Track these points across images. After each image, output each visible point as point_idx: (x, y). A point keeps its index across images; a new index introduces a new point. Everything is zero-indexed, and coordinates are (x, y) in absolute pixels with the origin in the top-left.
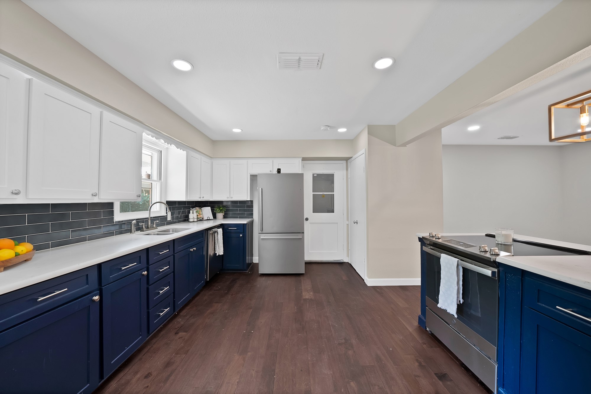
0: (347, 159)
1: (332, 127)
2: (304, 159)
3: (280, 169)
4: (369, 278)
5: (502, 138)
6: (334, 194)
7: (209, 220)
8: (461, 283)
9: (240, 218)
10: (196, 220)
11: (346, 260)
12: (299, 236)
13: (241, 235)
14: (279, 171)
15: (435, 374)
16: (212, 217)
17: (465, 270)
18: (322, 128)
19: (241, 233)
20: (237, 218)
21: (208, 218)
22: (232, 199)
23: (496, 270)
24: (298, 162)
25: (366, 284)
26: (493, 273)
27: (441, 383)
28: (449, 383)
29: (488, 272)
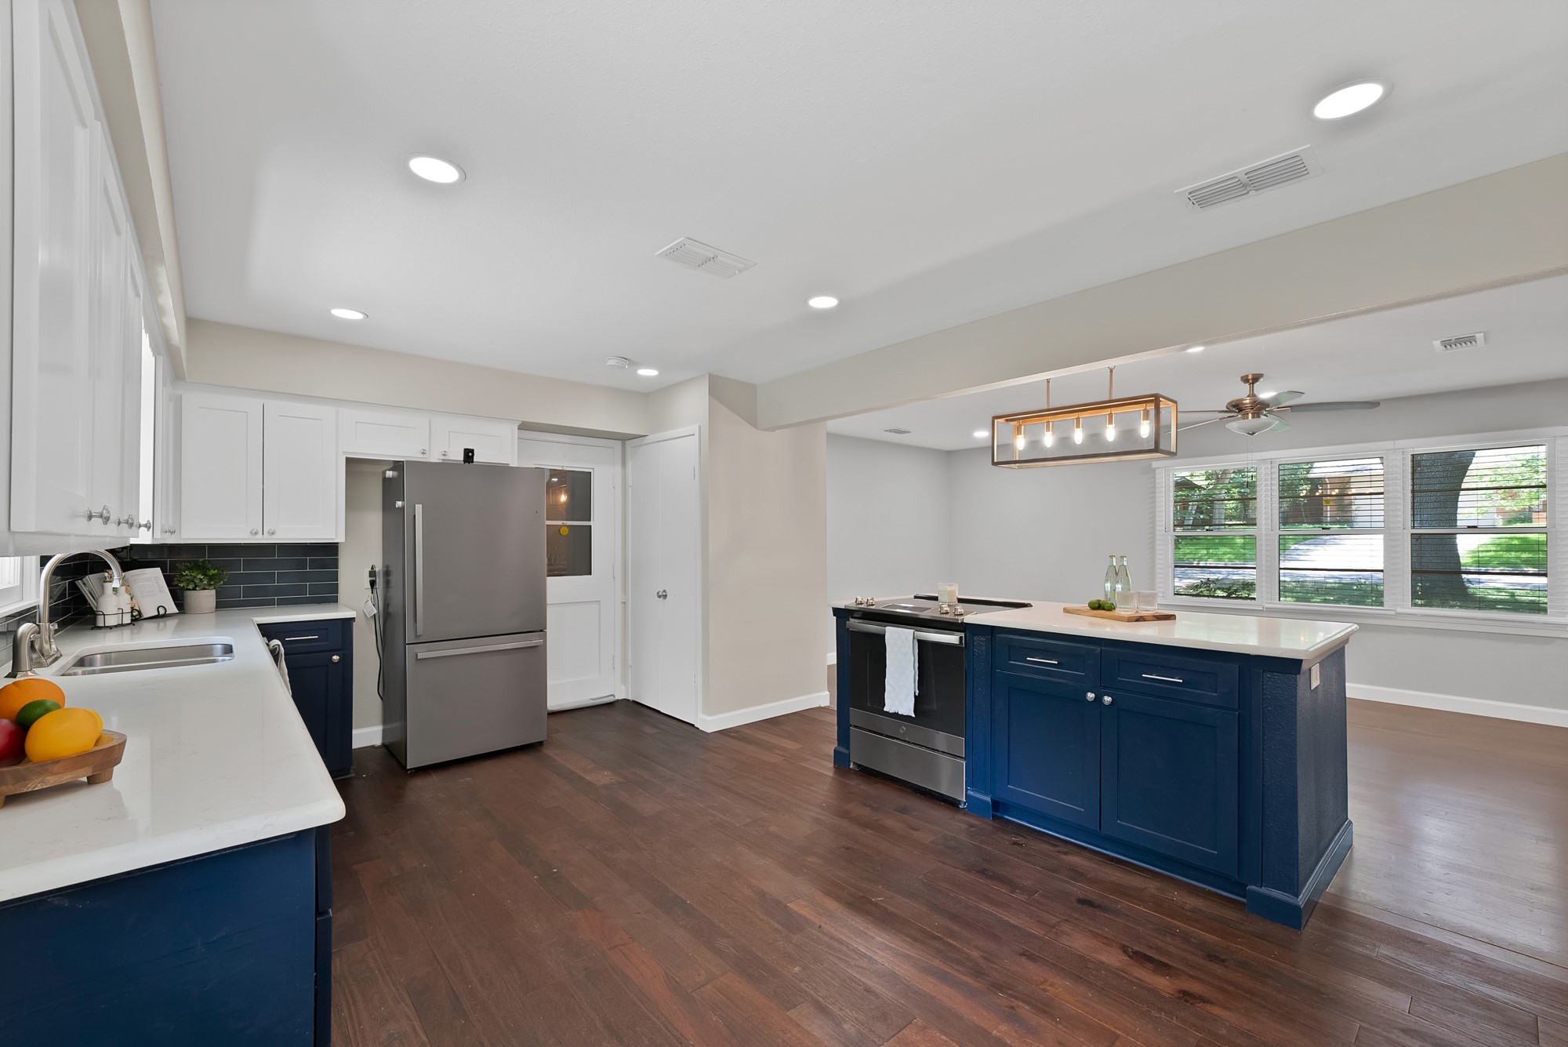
0: (624, 439)
1: (631, 362)
2: (524, 427)
3: (472, 451)
4: (710, 715)
5: (890, 431)
6: (591, 526)
7: (165, 616)
8: (917, 665)
9: (284, 603)
10: (127, 619)
11: (620, 695)
12: (533, 640)
13: (336, 658)
14: (469, 455)
15: (895, 810)
16: (172, 608)
17: (920, 641)
18: (612, 362)
19: (335, 651)
20: (271, 603)
21: (162, 612)
22: (274, 536)
23: (963, 635)
24: (508, 433)
25: (702, 731)
26: (961, 638)
27: (907, 816)
28: (914, 813)
29: (952, 639)
